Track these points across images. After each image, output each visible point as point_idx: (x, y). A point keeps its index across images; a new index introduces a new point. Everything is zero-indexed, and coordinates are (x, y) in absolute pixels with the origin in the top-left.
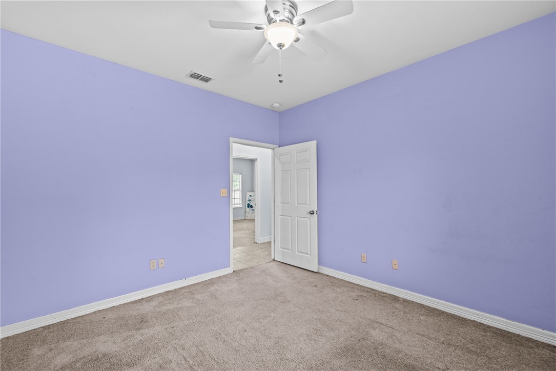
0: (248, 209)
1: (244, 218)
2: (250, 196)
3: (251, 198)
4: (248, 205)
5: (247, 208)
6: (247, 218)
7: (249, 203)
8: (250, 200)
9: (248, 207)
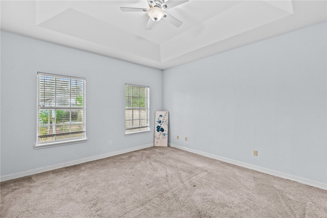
0: (158, 134)
1: (152, 145)
2: (161, 116)
3: (161, 119)
4: (158, 127)
5: (156, 131)
6: (157, 145)
7: (159, 125)
8: (160, 122)
9: (158, 131)
